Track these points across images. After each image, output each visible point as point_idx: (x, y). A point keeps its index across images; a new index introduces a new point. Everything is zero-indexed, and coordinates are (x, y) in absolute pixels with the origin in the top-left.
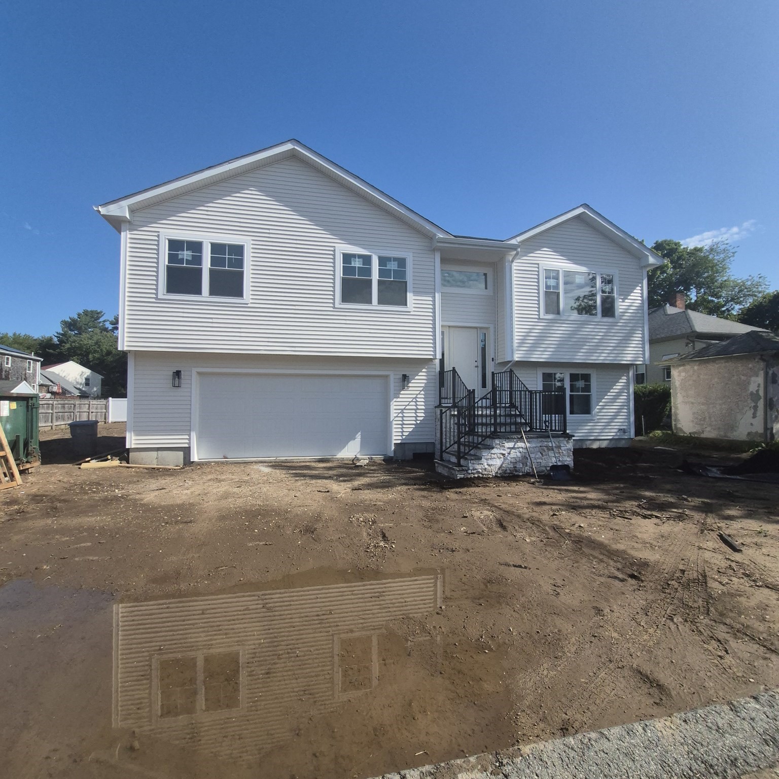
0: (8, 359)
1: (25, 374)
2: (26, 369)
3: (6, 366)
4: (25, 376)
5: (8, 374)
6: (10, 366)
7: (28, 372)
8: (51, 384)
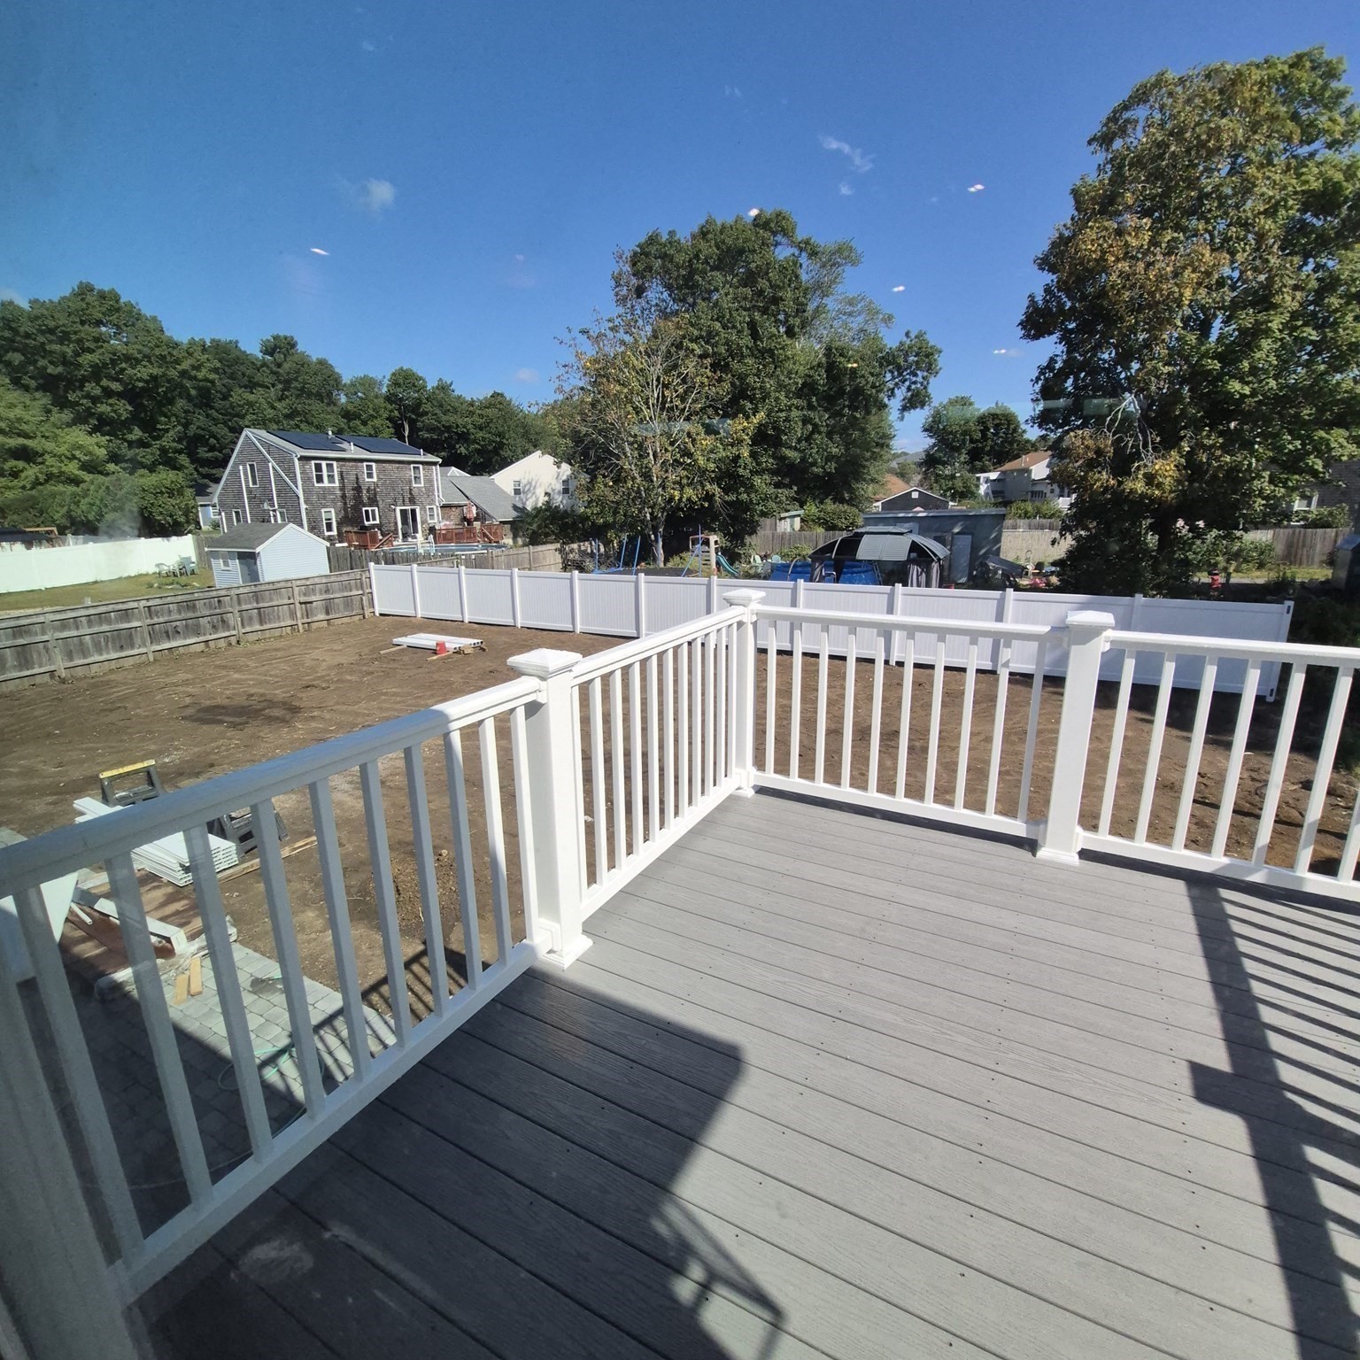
0: (369, 468)
1: (411, 490)
2: (411, 481)
3: (367, 480)
4: (411, 494)
5: (375, 494)
6: (375, 479)
7: (414, 485)
8: (467, 502)
